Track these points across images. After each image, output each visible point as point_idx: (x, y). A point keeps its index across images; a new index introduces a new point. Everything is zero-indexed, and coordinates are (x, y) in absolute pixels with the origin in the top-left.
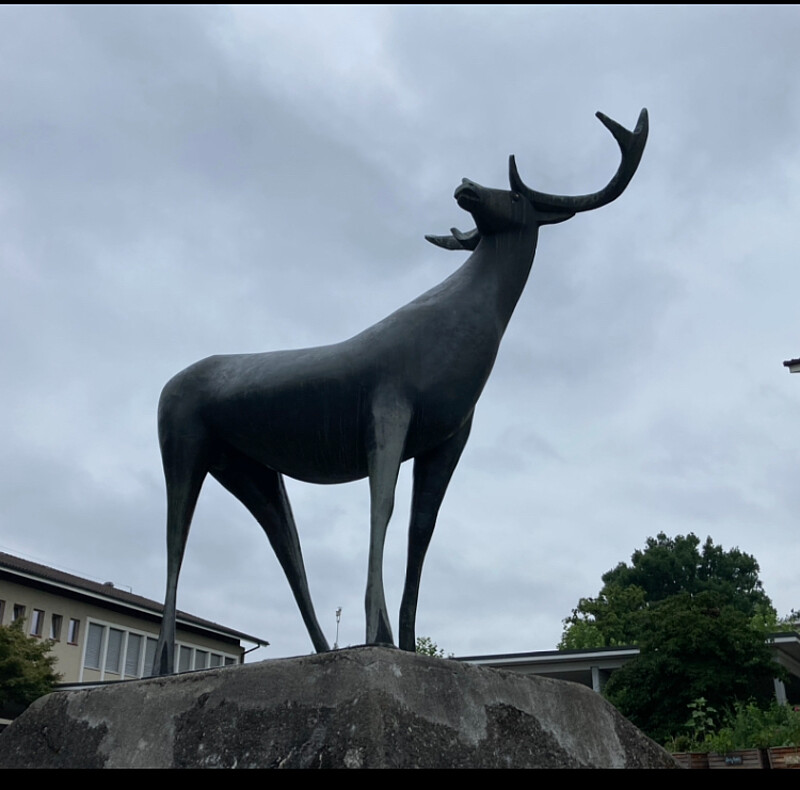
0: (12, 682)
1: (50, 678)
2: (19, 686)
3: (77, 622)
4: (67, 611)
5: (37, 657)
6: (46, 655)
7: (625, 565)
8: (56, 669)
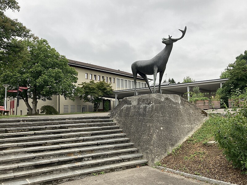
0: (105, 91)
1: (112, 90)
2: (106, 92)
3: (114, 78)
4: (112, 77)
5: (109, 86)
6: (110, 86)
7: (242, 54)
8: (112, 88)
